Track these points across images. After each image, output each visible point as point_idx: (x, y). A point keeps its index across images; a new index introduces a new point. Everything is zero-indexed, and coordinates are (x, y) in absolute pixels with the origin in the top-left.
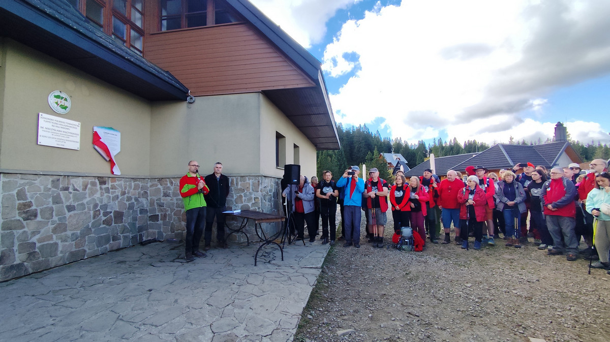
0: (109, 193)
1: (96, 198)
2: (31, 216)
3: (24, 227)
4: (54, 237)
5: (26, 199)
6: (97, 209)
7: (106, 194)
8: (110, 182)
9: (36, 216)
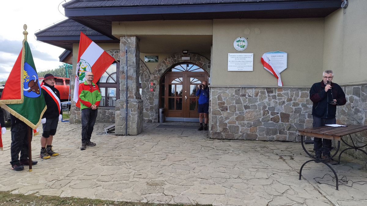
0: (276, 99)
1: (265, 102)
2: (224, 109)
3: (221, 115)
4: (237, 122)
5: (222, 100)
6: (266, 110)
7: (273, 100)
8: (277, 91)
9: (227, 109)
